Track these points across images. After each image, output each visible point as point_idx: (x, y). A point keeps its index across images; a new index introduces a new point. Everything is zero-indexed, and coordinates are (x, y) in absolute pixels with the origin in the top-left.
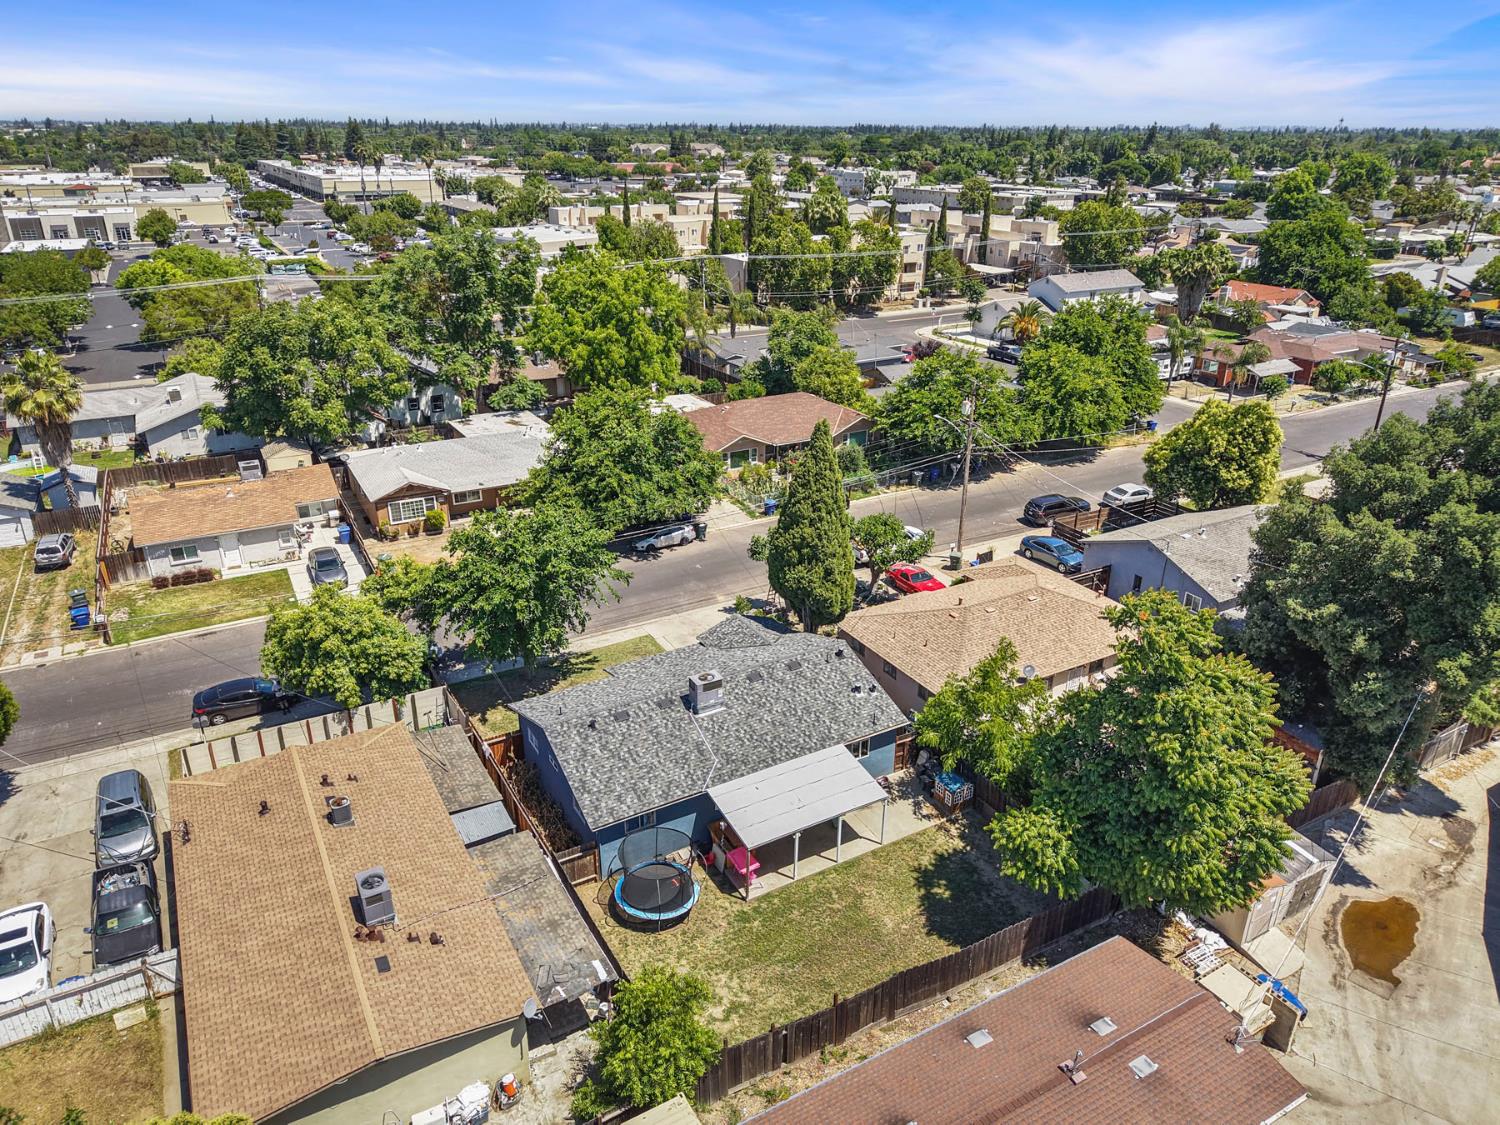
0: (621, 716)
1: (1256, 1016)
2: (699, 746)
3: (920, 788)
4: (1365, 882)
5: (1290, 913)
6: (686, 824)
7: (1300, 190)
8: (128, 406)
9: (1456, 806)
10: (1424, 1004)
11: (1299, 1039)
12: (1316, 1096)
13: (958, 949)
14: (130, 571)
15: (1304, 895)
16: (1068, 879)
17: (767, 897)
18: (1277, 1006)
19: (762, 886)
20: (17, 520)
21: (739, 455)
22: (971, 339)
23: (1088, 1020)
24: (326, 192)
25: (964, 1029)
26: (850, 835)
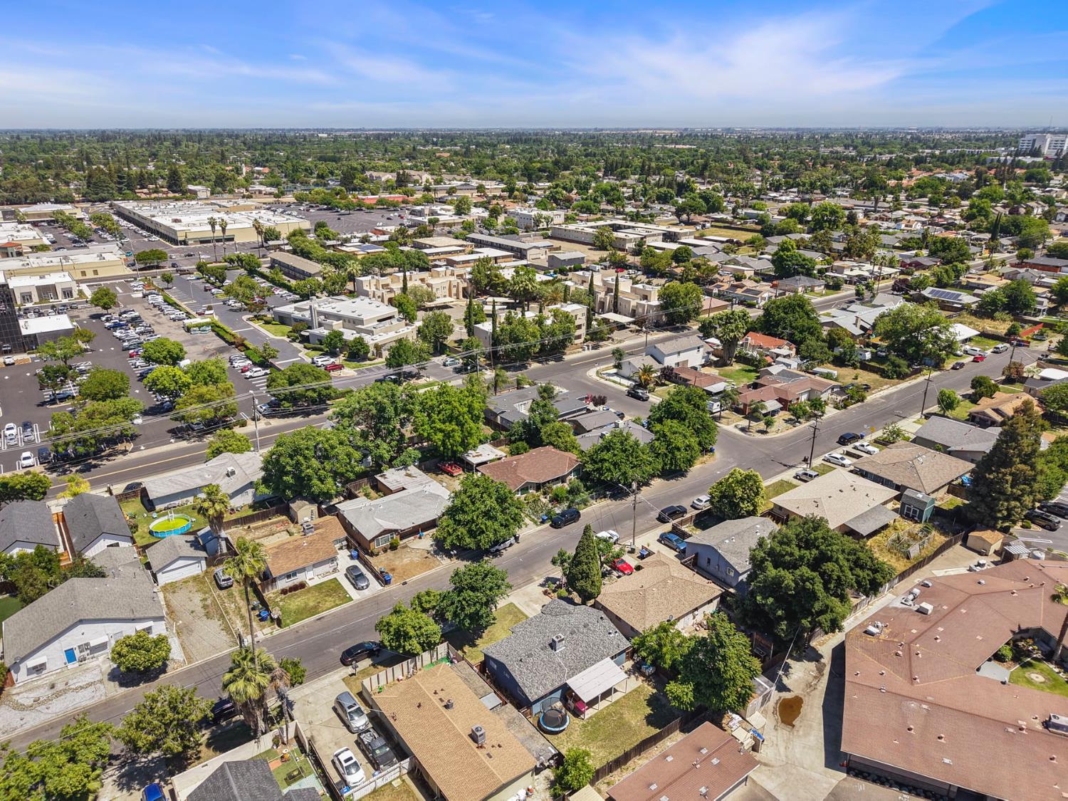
0: (530, 656)
1: (748, 742)
2: (559, 664)
3: (637, 669)
4: (789, 690)
5: (762, 705)
6: (558, 694)
7: (788, 250)
8: (205, 479)
9: (821, 657)
10: (801, 733)
11: (764, 749)
12: (765, 765)
13: (658, 731)
14: (270, 587)
15: (766, 698)
16: (691, 704)
17: (591, 718)
18: (755, 738)
19: (589, 713)
20: (199, 562)
21: (524, 489)
22: (616, 379)
23: (700, 749)
24: (180, 239)
25: (665, 756)
26: (616, 691)
